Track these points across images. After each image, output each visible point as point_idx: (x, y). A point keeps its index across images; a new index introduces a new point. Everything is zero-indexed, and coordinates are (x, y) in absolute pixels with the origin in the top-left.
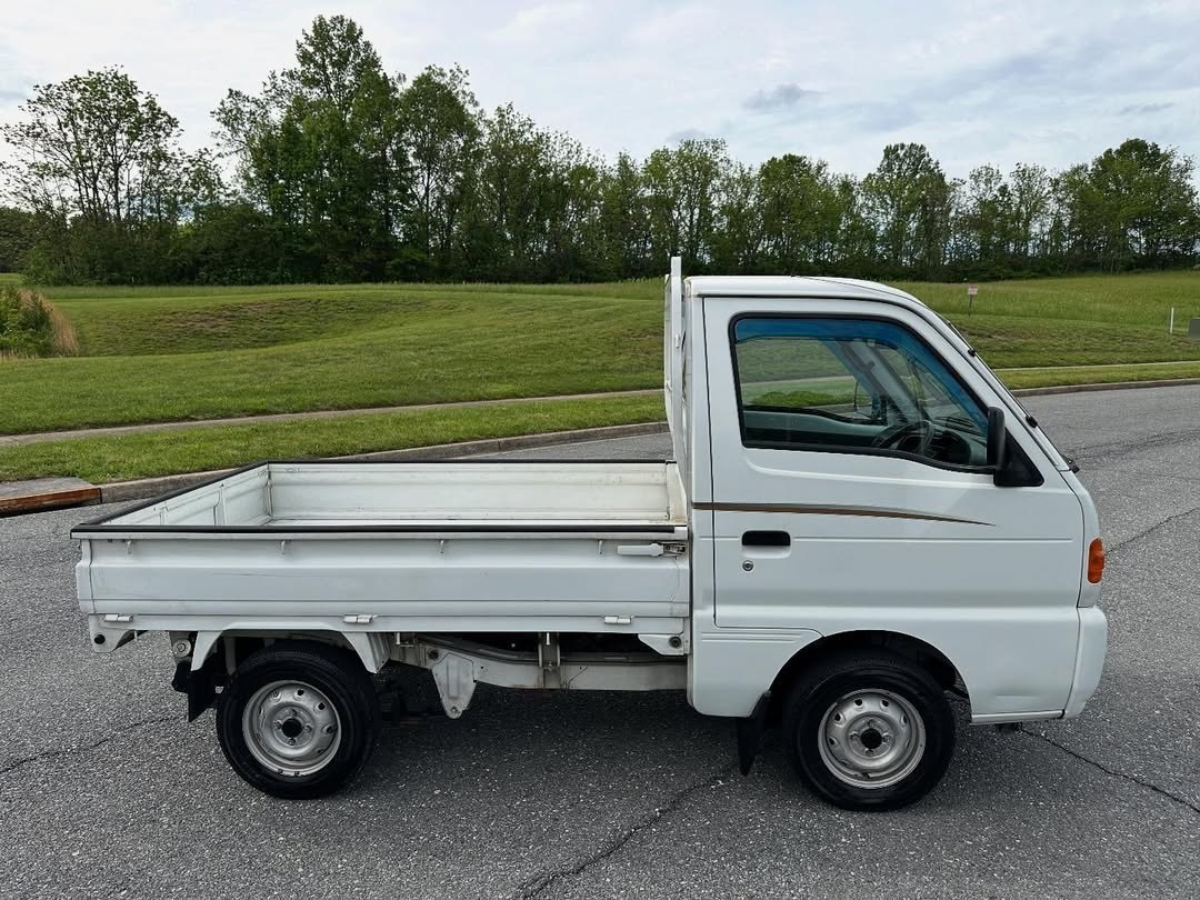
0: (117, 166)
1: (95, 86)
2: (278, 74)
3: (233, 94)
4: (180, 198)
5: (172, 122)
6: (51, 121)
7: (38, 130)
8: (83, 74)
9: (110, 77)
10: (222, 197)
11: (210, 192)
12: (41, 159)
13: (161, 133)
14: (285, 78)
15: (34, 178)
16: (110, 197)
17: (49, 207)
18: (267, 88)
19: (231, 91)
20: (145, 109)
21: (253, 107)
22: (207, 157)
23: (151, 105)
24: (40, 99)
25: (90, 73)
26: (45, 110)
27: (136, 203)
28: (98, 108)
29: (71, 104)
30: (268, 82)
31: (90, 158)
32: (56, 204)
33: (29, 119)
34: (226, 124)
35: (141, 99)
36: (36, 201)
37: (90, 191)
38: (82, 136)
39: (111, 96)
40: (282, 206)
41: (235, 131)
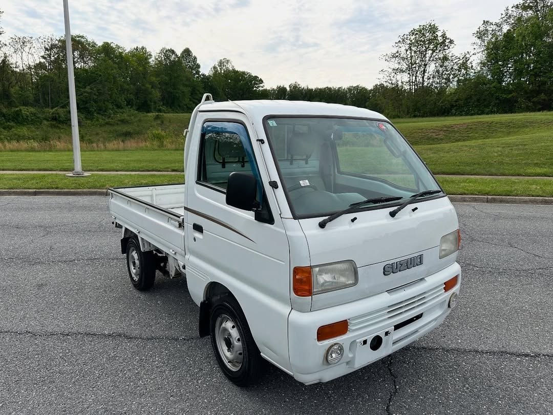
0: (425, 65)
1: (421, 32)
2: (510, 8)
3: (486, 23)
4: (452, 76)
5: (451, 42)
6: (403, 50)
7: (397, 54)
8: (417, 27)
9: (428, 26)
10: (472, 74)
11: (466, 72)
12: (397, 66)
13: (446, 48)
14: (514, 9)
15: (393, 74)
16: (421, 79)
17: (397, 85)
18: (503, 16)
19: (484, 21)
20: (441, 38)
21: (494, 27)
22: (468, 56)
23: (444, 36)
24: (399, 41)
25: (420, 26)
26: (401, 45)
27: (431, 80)
28: (421, 41)
29: (411, 41)
30: (504, 13)
31: (415, 63)
32: (400, 84)
33: (394, 51)
34: (479, 38)
35: (439, 34)
36: (392, 84)
37: (414, 78)
38: (413, 54)
39: (427, 34)
40: (499, 75)
41: (483, 41)
